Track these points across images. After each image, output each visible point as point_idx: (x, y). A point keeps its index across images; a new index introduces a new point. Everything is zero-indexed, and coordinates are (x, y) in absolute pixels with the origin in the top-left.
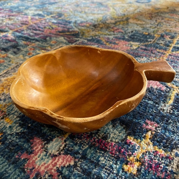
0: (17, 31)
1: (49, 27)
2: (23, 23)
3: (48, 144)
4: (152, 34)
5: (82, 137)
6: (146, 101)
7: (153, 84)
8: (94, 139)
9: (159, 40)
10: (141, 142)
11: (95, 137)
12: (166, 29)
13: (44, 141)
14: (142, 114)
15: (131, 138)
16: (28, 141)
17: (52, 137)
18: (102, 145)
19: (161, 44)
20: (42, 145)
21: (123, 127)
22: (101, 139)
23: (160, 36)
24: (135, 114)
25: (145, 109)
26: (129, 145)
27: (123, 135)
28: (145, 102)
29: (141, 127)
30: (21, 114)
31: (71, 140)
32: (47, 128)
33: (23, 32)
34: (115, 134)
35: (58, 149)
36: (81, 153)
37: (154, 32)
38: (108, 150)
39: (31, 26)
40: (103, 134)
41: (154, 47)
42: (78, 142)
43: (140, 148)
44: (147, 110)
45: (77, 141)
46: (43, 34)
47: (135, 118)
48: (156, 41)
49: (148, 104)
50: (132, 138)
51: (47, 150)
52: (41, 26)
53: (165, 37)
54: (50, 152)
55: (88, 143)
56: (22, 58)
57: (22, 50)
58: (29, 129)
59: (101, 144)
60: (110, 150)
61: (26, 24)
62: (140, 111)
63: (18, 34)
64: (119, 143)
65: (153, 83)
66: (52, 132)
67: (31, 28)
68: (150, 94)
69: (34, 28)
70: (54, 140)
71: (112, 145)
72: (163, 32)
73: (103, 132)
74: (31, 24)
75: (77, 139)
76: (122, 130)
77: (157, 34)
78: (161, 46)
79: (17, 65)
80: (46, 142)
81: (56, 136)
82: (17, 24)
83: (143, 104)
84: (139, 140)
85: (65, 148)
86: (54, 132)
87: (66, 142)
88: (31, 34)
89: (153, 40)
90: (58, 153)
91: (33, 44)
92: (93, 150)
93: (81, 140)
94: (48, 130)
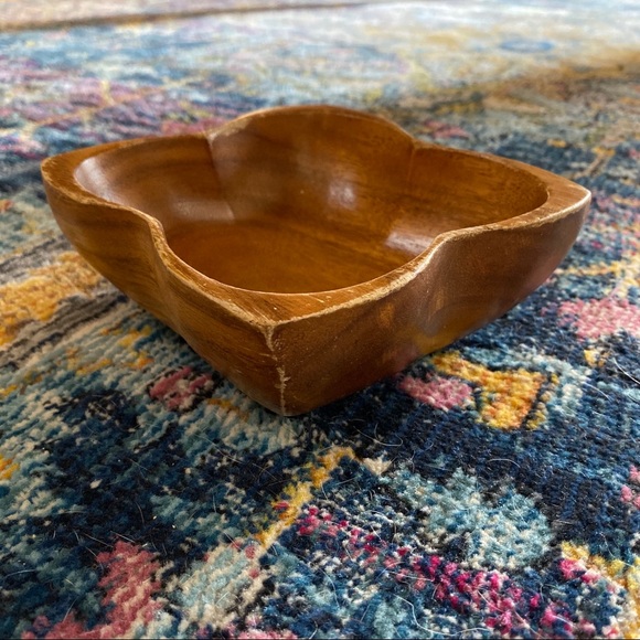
0: (55, 126)
1: (180, 115)
2: (78, 102)
3: (184, 576)
4: (582, 145)
5: (345, 542)
6: (611, 390)
7: (629, 320)
8: (401, 553)
9: (611, 165)
10: (626, 569)
11: (408, 546)
12: (630, 130)
13: (162, 560)
14: (606, 442)
15: (579, 550)
16: (84, 560)
17: (203, 540)
18: (443, 584)
19: (626, 178)
20: (153, 581)
21: (531, 502)
22: (432, 555)
23: (612, 153)
24: (577, 442)
25: (614, 421)
26: (576, 586)
27: (536, 537)
28: (608, 391)
29: (613, 501)
30: (55, 437)
31: (292, 558)
32: (178, 501)
33: (79, 130)
34: (498, 534)
35: (233, 602)
36: (344, 621)
37: (586, 139)
38: (476, 610)
39: (111, 110)
40: (442, 531)
41: (600, 188)
42: (330, 569)
43: (632, 602)
44: (626, 428)
45: (324, 562)
47: (581, 461)
48: (603, 170)
49: (625, 399)
50: (583, 551)
51: (175, 602)
52: (150, 112)
53: (634, 158)
54: (193, 612)
55: (378, 574)
58: (89, 504)
59: (437, 581)
60: (487, 611)
61: (90, 105)
62: (595, 431)
63: (57, 135)
64: (527, 576)
65: (625, 317)
66: (200, 520)
67: (110, 116)
68: (622, 358)
69: (121, 119)
70: (212, 556)
71: (494, 586)
72: (621, 141)
73: (441, 523)
74: (111, 103)
75: (319, 554)
76: (530, 517)
77: (602, 147)
78: (628, 188)
79: (47, 240)
80: (171, 565)
81: (219, 539)
82: (57, 104)
83: (602, 401)
84: (618, 563)
85: (266, 599)
86: (211, 518)
87: (267, 568)
88: (111, 136)
89: (591, 167)
90: (234, 622)
92: (404, 606)
93: (341, 556)
94: (179, 508)
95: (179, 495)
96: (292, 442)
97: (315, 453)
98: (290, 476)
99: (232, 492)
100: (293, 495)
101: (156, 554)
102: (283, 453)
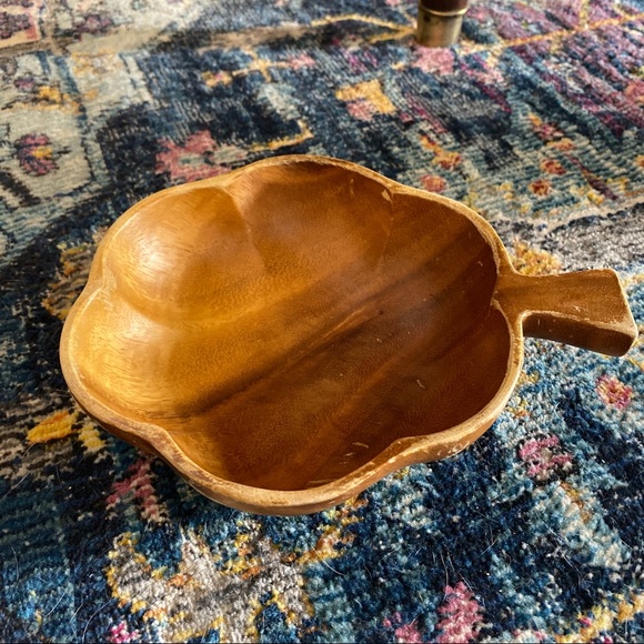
0: (520, 50)
13: (486, 617)
17: (518, 616)
20: (474, 629)
32: (509, 569)
46: (615, 102)
56: (507, 198)
57: (517, 158)
61: (564, 25)
66: (521, 596)
69: (589, 58)
70: (521, 635)
74: (586, 28)
80: (490, 625)
81: (530, 623)
82: (531, 11)
86: (528, 599)
88: (572, 85)
91: (566, 141)
94: (509, 576)
96: (617, 567)
97: (631, 588)
98: (602, 597)
99: (551, 586)
100: (597, 616)
101: (483, 608)
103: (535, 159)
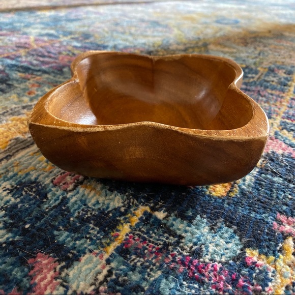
0: (8, 57)
1: (68, 52)
2: (19, 46)
3: (70, 269)
4: (253, 66)
5: (146, 251)
6: (268, 178)
7: (275, 146)
8: (172, 255)
9: (266, 75)
10: (275, 260)
11: (175, 252)
12: (274, 60)
13: (59, 261)
14: (266, 202)
15: (254, 252)
16: (22, 262)
17: (79, 252)
18: (192, 270)
19: (273, 81)
20: (55, 271)
21: (232, 231)
22: (187, 256)
23: (267, 70)
24: (252, 202)
25: (269, 192)
26: (253, 269)
27: (234, 247)
28: (266, 179)
29: (269, 229)
30: (8, 204)
31: (122, 259)
32: (66, 233)
33: (20, 59)
34: (217, 245)
35: (93, 281)
36: (146, 288)
37: (255, 64)
38: (207, 281)
39: (35, 50)
40: (191, 245)
41: (261, 86)
42: (139, 264)
43: (278, 276)
44: (275, 195)
45: (136, 261)
46: (56, 63)
47: (254, 211)
48: (263, 77)
49: (274, 182)
50: (256, 252)
51: (66, 281)
52: (53, 51)
53: (276, 72)
54: (74, 286)
55: (161, 265)
56: (16, 100)
57: (16, 87)
58: (24, 235)
59: (189, 268)
60: (212, 282)
61: (25, 48)
62: (260, 197)
63: (9, 61)
64: (230, 265)
65: (273, 145)
66: (77, 242)
67: (34, 53)
68: (272, 163)
69: (40, 54)
70: (84, 259)
71: (215, 270)
72: (270, 65)
73: (190, 241)
74: (35, 47)
75: (133, 257)
76: (231, 237)
77: (262, 68)
78: (274, 86)
79: (5, 111)
80: (64, 264)
81: (87, 251)
82: (9, 47)
83: (264, 183)
84: (272, 258)
85: (109, 279)
86: (82, 241)
87: (109, 264)
88: (35, 62)
89: (257, 76)
90: (94, 290)
91: (38, 78)
92: (174, 280)
93: (144, 258)
94: (67, 236)
95: (68, 231)
96: (121, 204)
97: (132, 210)
98: (120, 221)
99: (93, 229)
100: (121, 229)
101: (57, 259)
102: (117, 210)
103: (26, 85)
